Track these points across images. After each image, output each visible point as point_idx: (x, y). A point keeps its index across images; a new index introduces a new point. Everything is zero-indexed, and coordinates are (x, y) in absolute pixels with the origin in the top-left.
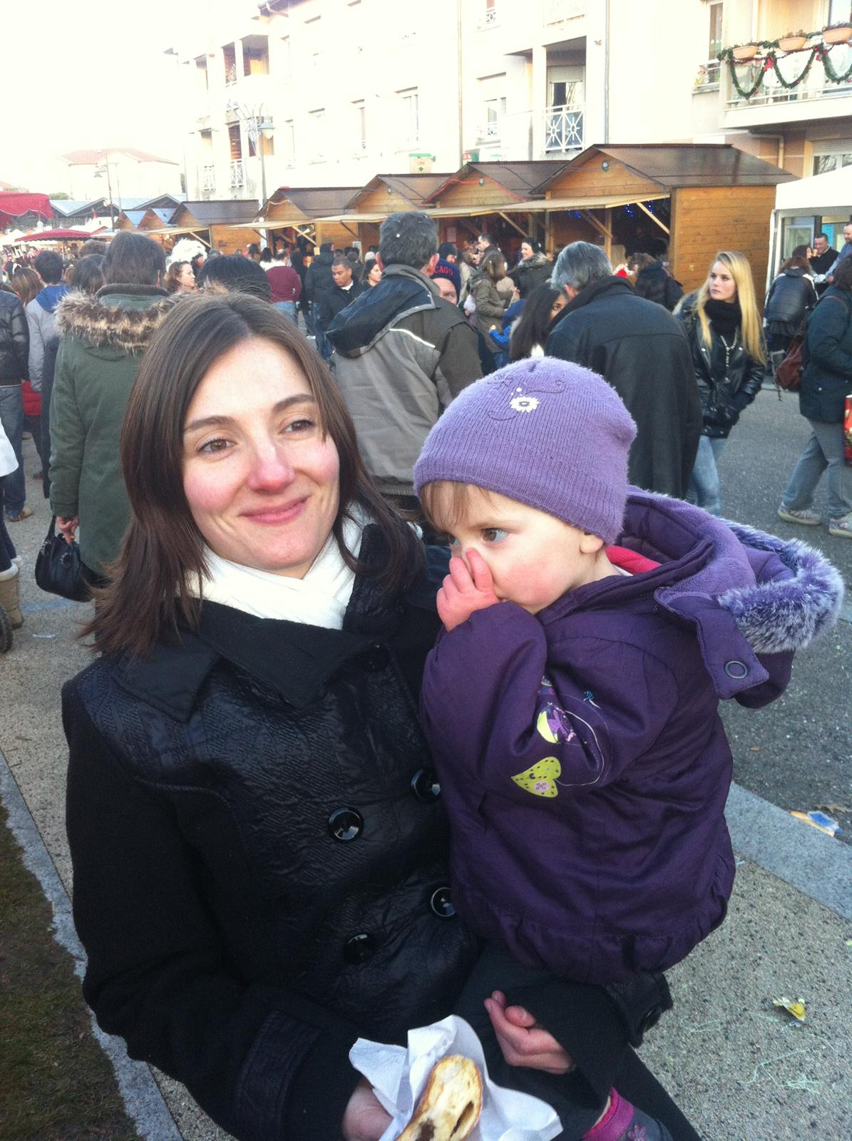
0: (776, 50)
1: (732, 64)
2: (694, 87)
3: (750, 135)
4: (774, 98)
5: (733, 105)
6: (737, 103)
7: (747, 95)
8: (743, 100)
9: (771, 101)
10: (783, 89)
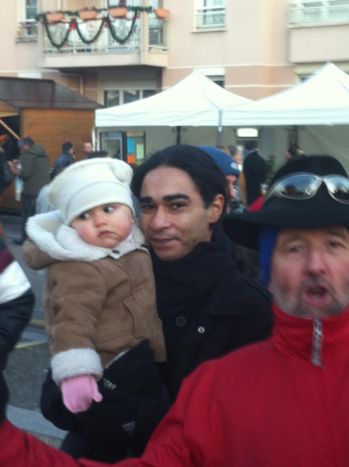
0: (77, 17)
1: (46, 23)
2: (17, 36)
3: (61, 73)
4: (77, 50)
5: (48, 53)
6: (50, 52)
7: (58, 46)
8: (55, 49)
9: (75, 52)
10: (83, 44)
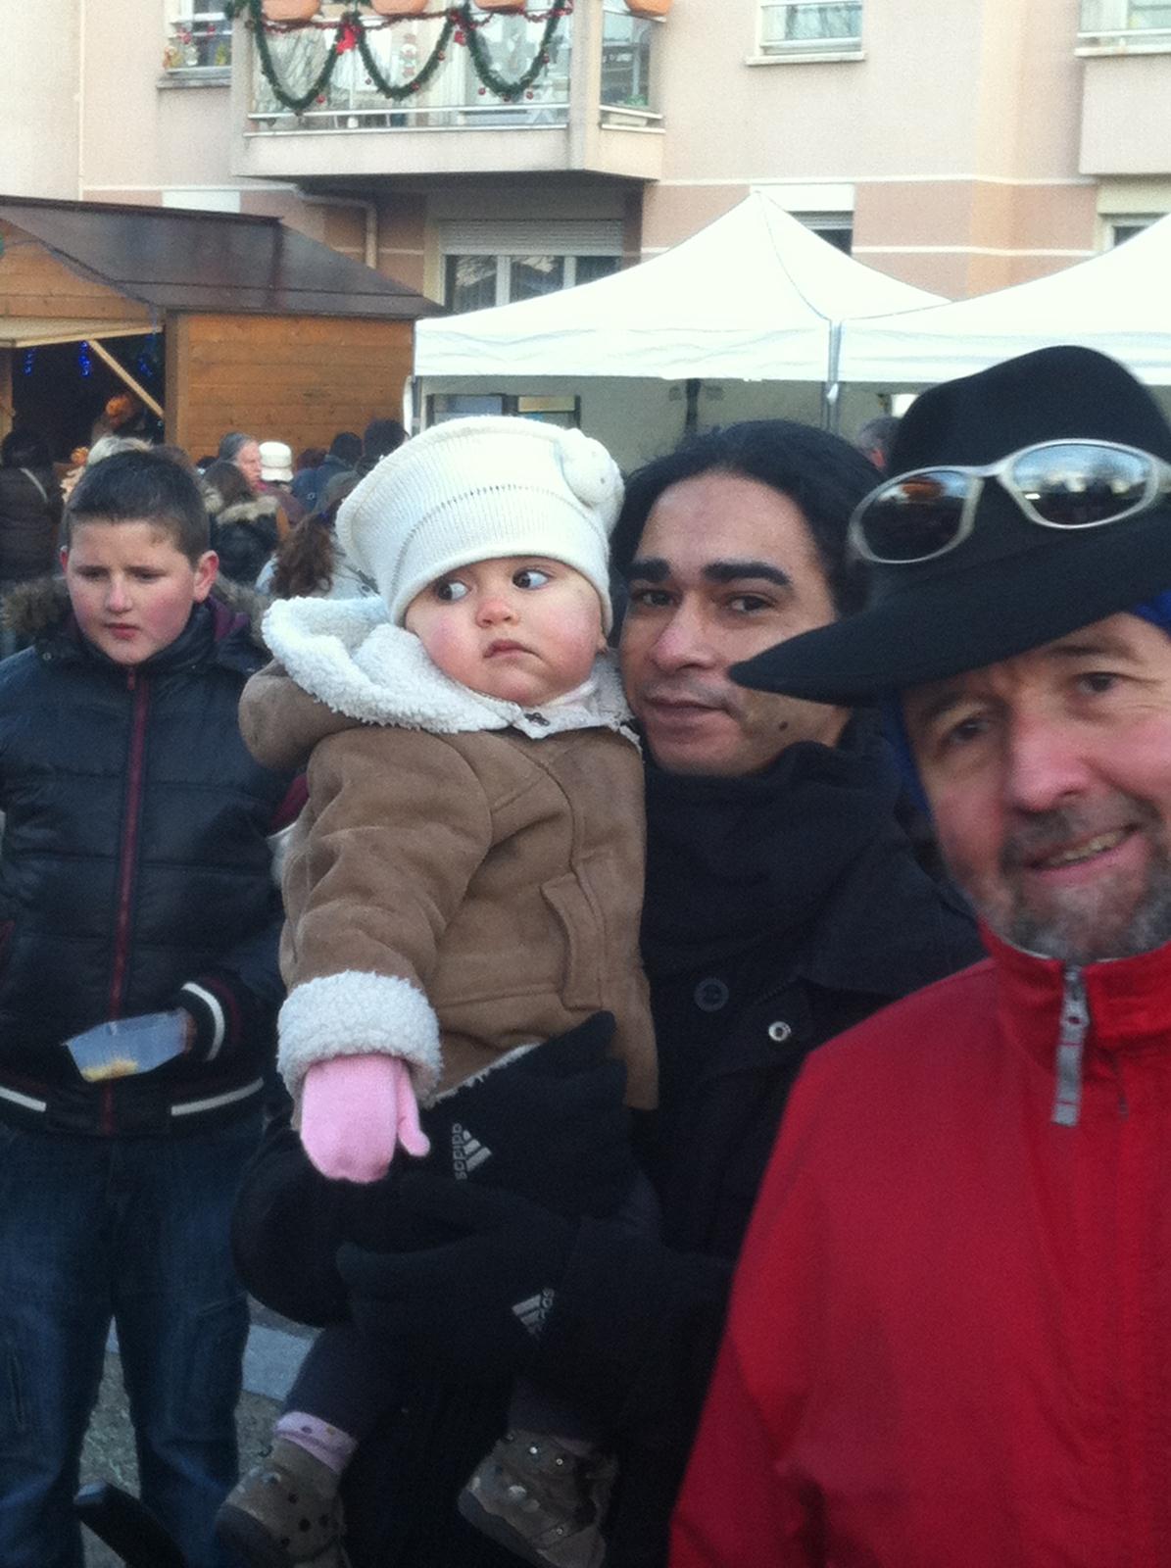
0: (361, 8)
1: (260, 28)
2: (161, 70)
4: (359, 117)
5: (263, 125)
6: (271, 121)
7: (299, 106)
8: (287, 114)
9: (352, 123)
10: (382, 97)
